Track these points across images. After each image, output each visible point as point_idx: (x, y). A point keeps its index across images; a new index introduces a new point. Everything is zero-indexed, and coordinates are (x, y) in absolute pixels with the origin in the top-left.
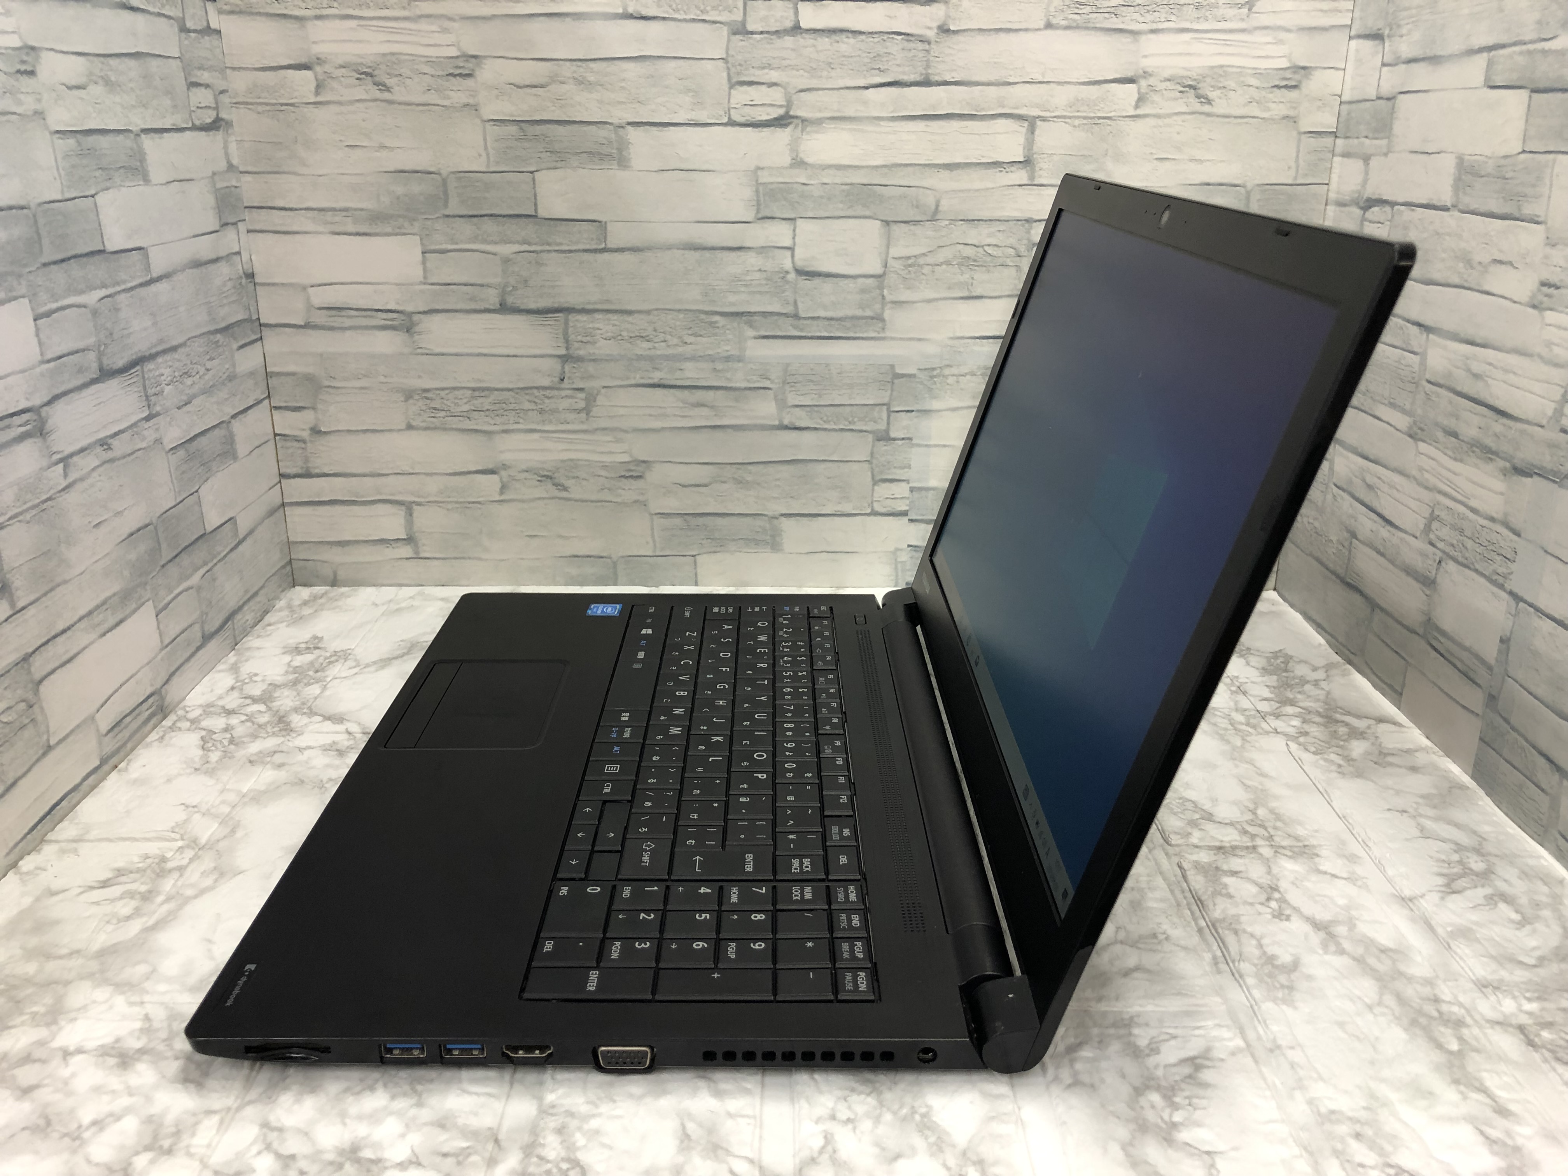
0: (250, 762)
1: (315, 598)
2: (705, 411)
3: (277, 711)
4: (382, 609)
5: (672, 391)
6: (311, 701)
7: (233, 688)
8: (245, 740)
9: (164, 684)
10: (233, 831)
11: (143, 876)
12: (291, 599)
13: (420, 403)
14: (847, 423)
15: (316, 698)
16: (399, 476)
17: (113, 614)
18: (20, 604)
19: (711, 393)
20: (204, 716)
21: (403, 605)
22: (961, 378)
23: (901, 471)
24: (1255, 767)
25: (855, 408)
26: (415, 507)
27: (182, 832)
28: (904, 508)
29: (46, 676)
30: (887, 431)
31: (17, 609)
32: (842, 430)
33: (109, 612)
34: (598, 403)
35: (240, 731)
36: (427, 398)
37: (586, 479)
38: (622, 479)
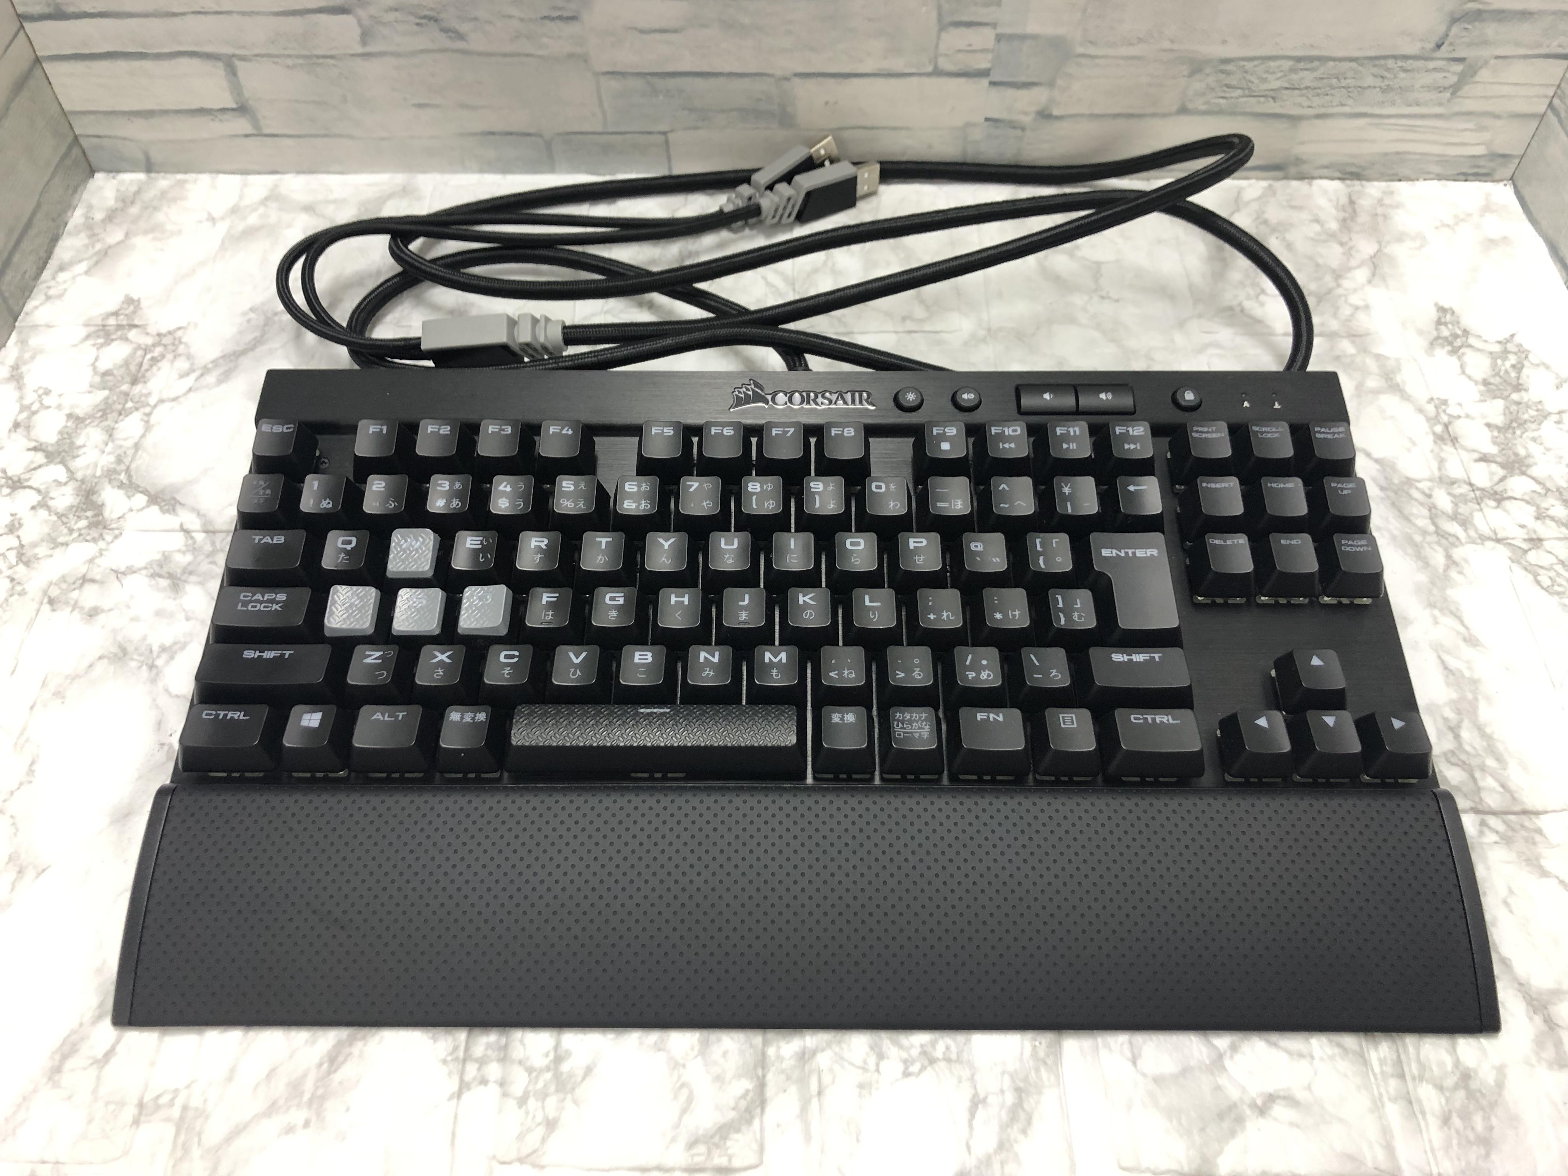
0: (51, 602)
3: (83, 481)
4: (222, 228)
6: (130, 452)
7: (16, 425)
12: (90, 207)
16: (202, 17)
23: (984, 10)
24: (1462, 623)
28: (984, 65)
37: (490, 22)
38: (547, 22)
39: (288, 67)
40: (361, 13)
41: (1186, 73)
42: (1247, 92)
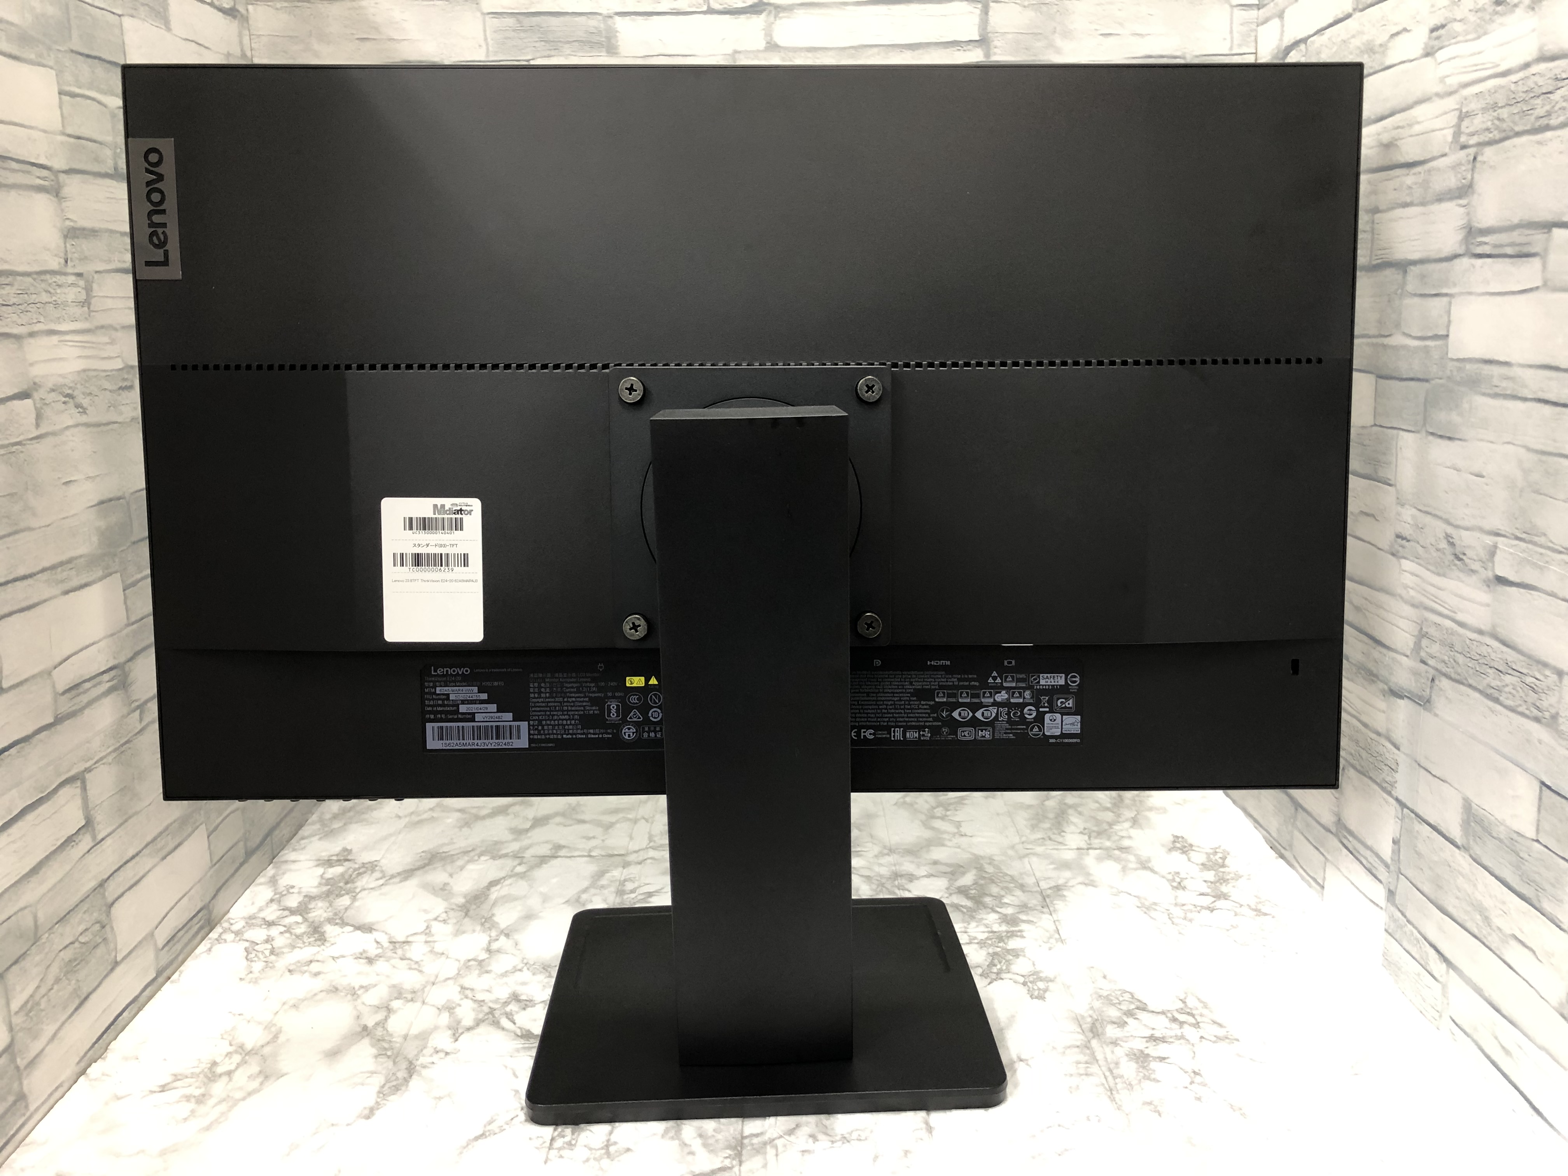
1: (344, 812)
8: (285, 950)
9: (212, 899)
10: (276, 1037)
11: (197, 1081)
15: (346, 909)
17: (172, 839)
18: (100, 837)
20: (247, 928)
21: (425, 816)
27: (230, 1038)
29: (117, 899)
31: (97, 841)
33: (170, 837)
35: (280, 941)
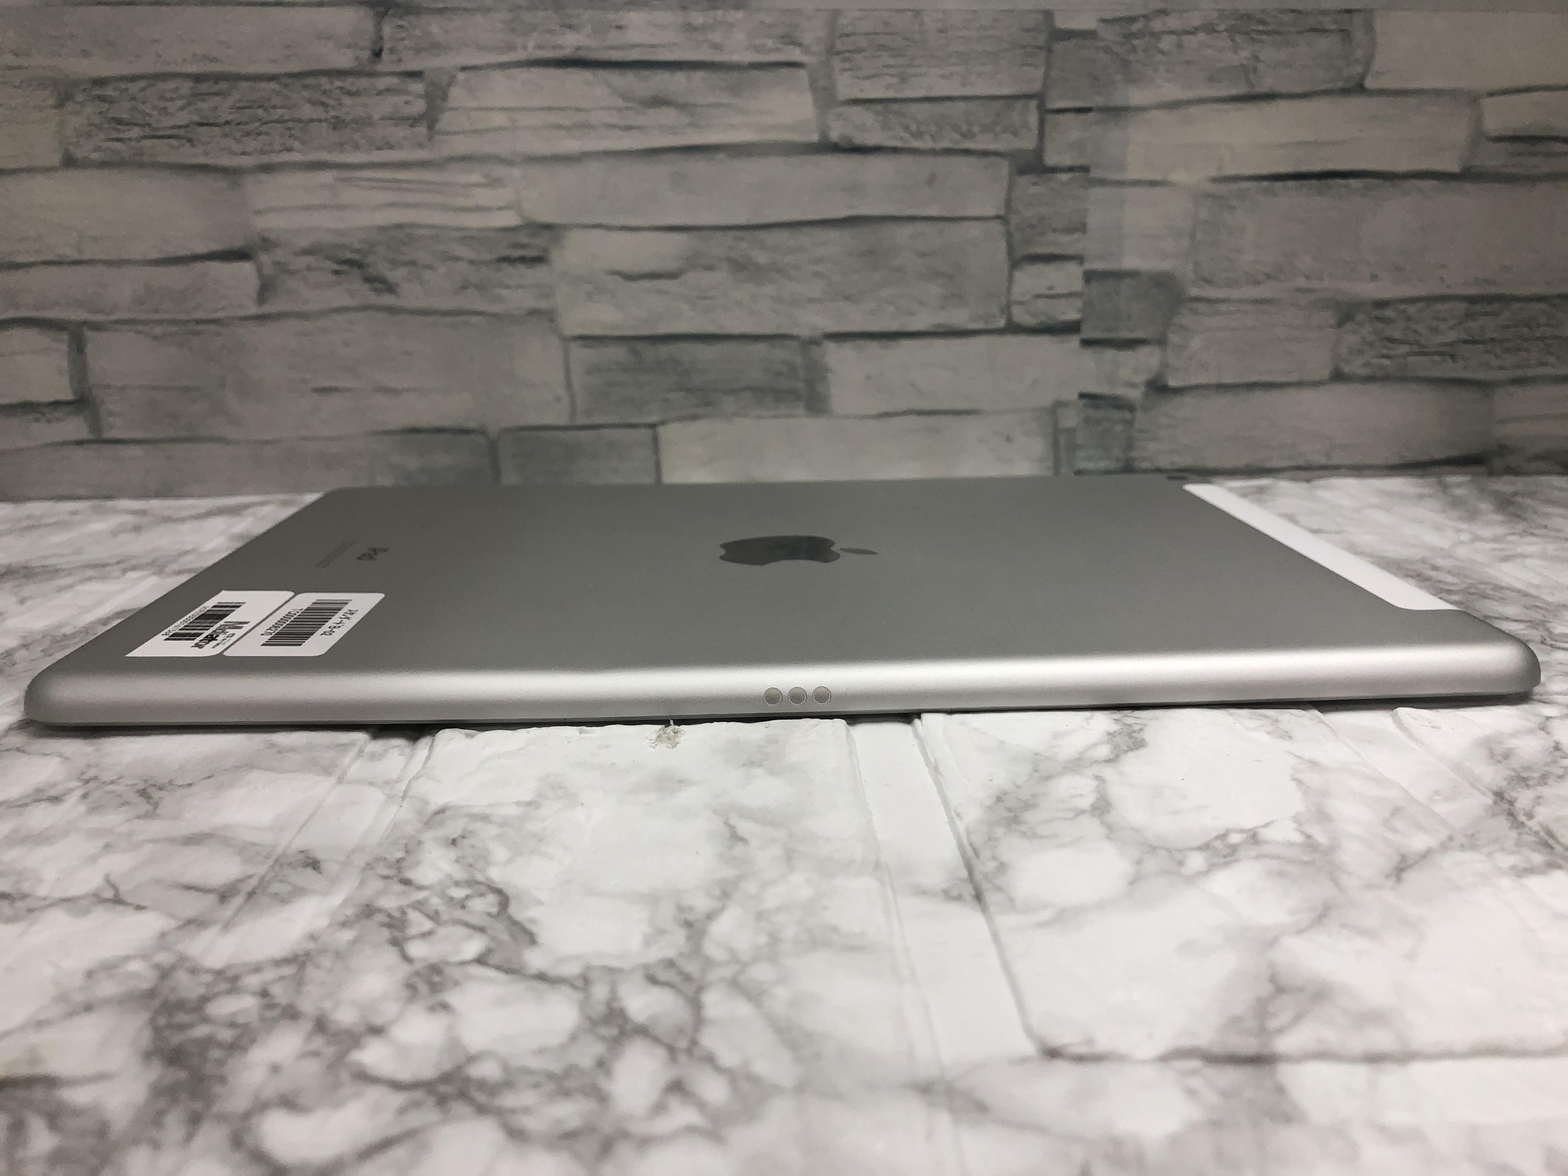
2: (668, 116)
5: (602, 74)
13: (91, 110)
14: (958, 136)
16: (54, 269)
19: (680, 77)
22: (1186, 39)
23: (1065, 239)
25: (972, 106)
26: (88, 334)
28: (1072, 315)
30: (1039, 152)
32: (948, 152)
34: (452, 103)
36: (102, 99)
37: (430, 267)
38: (504, 265)
39: (156, 338)
40: (265, 258)
41: (1332, 322)
42: (1416, 349)
